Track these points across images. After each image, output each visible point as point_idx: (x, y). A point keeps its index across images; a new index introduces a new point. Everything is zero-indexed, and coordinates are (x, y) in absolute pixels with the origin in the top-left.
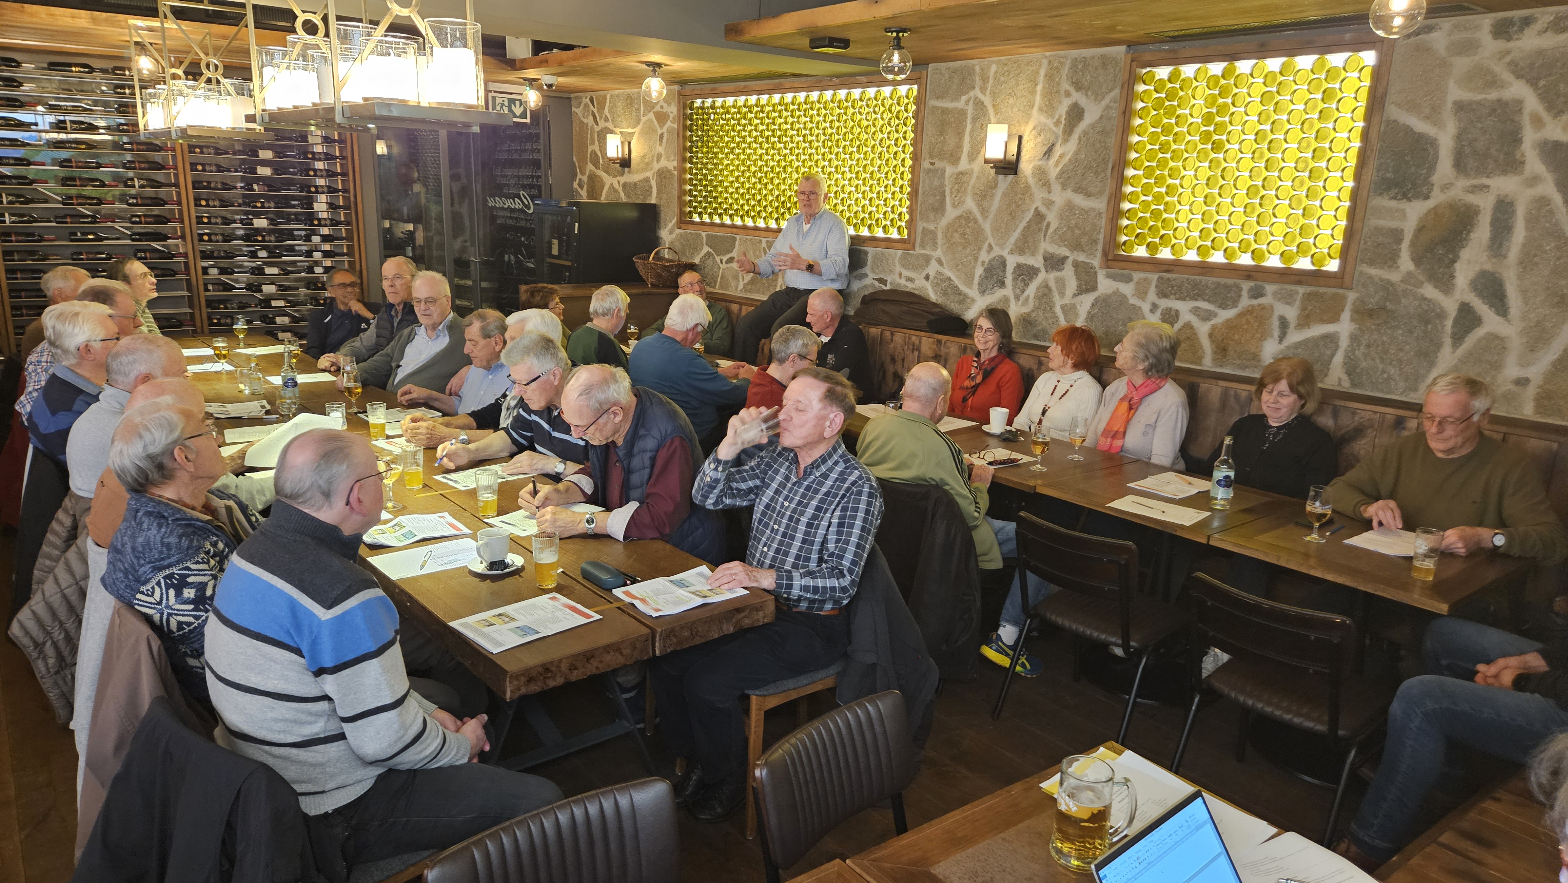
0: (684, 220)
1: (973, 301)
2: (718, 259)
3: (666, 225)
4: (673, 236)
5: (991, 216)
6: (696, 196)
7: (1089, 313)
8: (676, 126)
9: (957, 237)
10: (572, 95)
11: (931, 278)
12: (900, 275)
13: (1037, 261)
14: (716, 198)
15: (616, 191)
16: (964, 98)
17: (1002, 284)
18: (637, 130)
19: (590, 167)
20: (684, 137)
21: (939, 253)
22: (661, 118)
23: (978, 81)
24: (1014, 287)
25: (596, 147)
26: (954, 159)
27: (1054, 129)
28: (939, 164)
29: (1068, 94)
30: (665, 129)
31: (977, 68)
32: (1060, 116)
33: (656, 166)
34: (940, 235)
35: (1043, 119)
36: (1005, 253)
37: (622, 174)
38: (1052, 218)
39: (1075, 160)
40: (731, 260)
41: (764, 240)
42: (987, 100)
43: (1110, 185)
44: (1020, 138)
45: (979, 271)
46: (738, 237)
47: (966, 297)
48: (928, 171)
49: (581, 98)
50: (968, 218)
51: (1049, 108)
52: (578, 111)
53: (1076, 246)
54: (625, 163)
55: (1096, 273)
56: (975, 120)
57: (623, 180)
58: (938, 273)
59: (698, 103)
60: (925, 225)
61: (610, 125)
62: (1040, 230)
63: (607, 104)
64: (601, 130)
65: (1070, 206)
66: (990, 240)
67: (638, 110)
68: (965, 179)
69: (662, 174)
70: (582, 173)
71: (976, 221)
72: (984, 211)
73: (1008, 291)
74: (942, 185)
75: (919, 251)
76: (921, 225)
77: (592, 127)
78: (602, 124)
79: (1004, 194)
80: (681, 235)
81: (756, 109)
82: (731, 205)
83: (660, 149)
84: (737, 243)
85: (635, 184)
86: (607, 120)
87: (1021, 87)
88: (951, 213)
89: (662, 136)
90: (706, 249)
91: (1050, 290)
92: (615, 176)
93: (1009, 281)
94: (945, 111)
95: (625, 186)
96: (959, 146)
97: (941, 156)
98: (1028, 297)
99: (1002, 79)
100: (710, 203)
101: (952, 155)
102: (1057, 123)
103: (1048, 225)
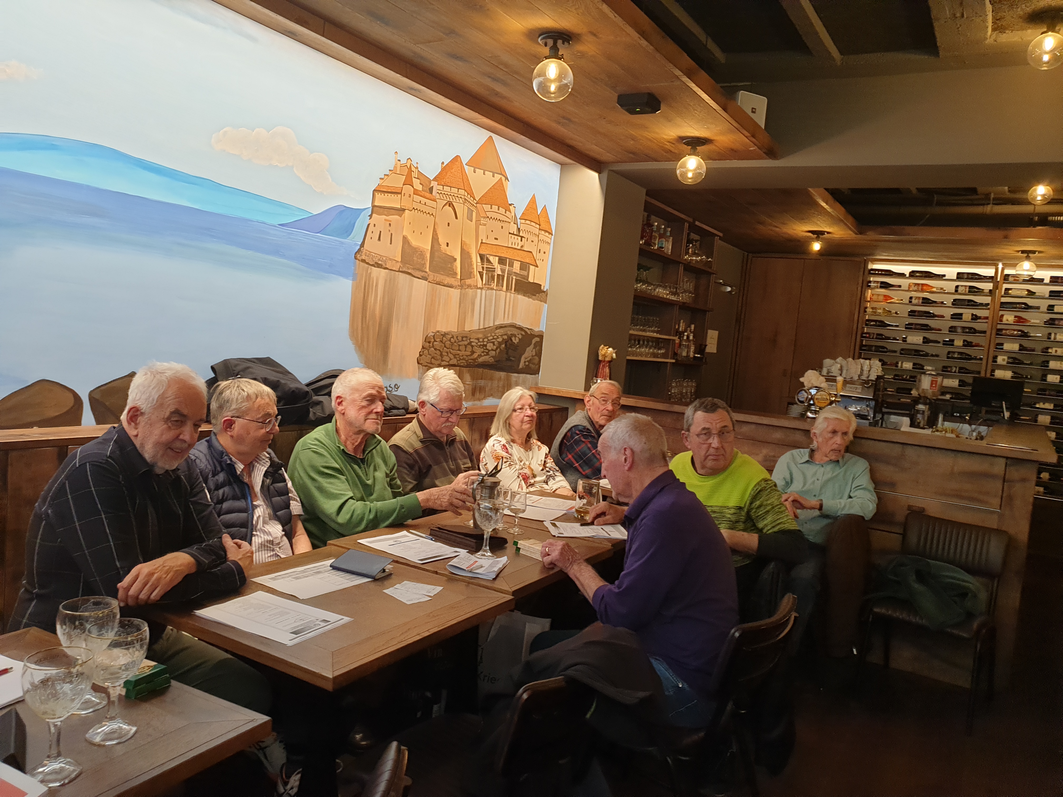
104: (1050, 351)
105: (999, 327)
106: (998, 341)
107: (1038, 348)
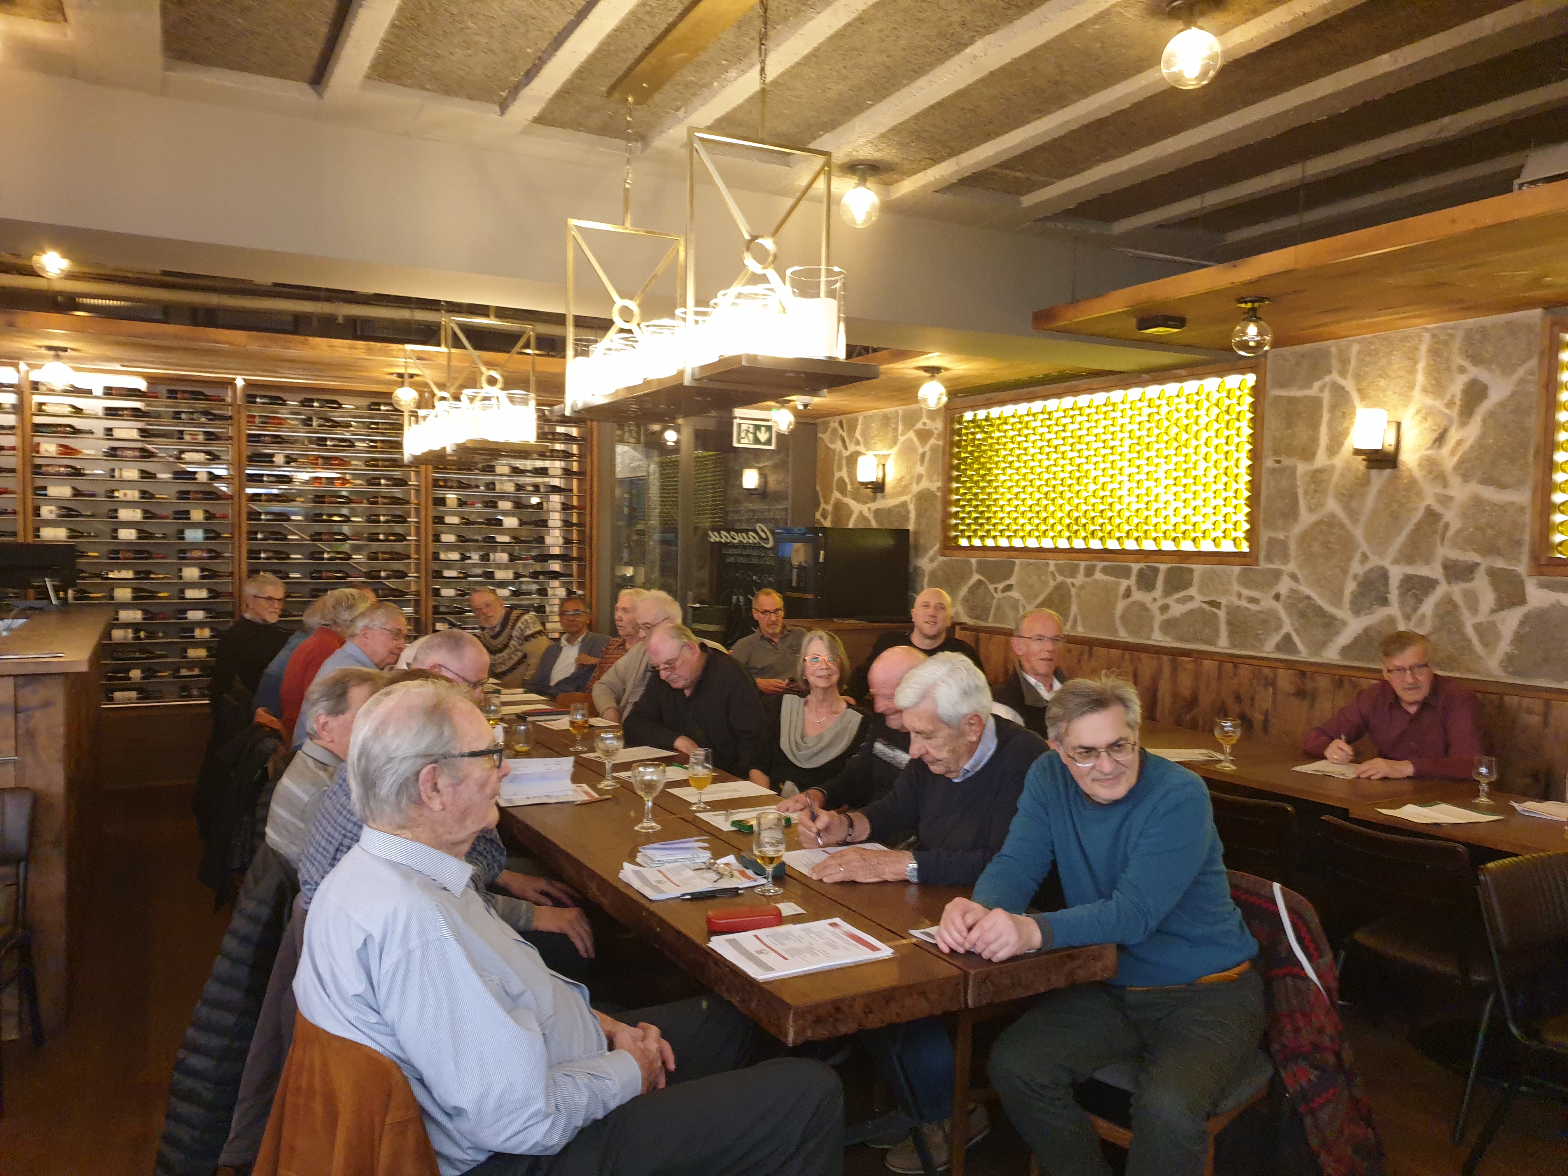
0: (949, 545)
1: (1344, 623)
2: (991, 587)
3: (926, 552)
4: (935, 564)
5: (1363, 519)
6: (963, 518)
7: (1517, 633)
8: (941, 443)
9: (1316, 547)
10: (818, 421)
11: (1283, 597)
12: (1239, 595)
13: (1434, 571)
14: (989, 518)
15: (866, 519)
16: (1317, 385)
17: (1384, 601)
18: (894, 451)
19: (836, 495)
20: (952, 456)
21: (1292, 567)
22: (924, 435)
23: (1335, 364)
24: (1402, 604)
25: (844, 474)
26: (1308, 454)
27: (1446, 411)
28: (1286, 461)
29: (1462, 370)
30: (927, 448)
31: (1333, 350)
32: (1453, 396)
33: (915, 488)
34: (1292, 546)
35: (1429, 401)
36: (1386, 563)
37: (874, 499)
38: (1452, 518)
39: (1480, 445)
40: (1009, 587)
41: (1052, 563)
42: (1349, 384)
43: (1533, 474)
44: (1399, 424)
45: (1350, 586)
46: (1017, 561)
47: (1333, 618)
48: (1273, 471)
49: (828, 423)
50: (1331, 522)
51: (1436, 387)
52: (825, 437)
53: (1490, 550)
54: (878, 487)
55: (1522, 582)
56: (1334, 408)
57: (874, 506)
58: (1293, 591)
59: (968, 416)
60: (1272, 534)
61: (861, 448)
62: (1435, 532)
63: (859, 427)
64: (851, 455)
65: (1477, 502)
66: (1364, 547)
67: (896, 429)
68: (1324, 476)
69: (924, 498)
70: (827, 502)
71: (1341, 525)
72: (1353, 514)
73: (1394, 609)
74: (1293, 486)
75: (1264, 565)
76: (1265, 535)
77: (840, 453)
78: (852, 448)
79: (1380, 493)
80: (944, 562)
81: (1041, 417)
82: (1008, 525)
83: (920, 469)
84: (1016, 569)
85: (890, 510)
86: (858, 443)
87: (1395, 367)
88: (1306, 518)
89: (923, 455)
90: (976, 577)
91: (1455, 606)
92: (866, 503)
93: (1394, 595)
94: (1292, 400)
95: (877, 513)
96: (1314, 440)
97: (1290, 451)
98: (1424, 616)
99: (1368, 359)
100: (982, 525)
101: (1304, 451)
102: (1450, 404)
103: (1447, 525)
104: (116, 494)
105: (38, 461)
106: (39, 483)
107: (101, 490)
